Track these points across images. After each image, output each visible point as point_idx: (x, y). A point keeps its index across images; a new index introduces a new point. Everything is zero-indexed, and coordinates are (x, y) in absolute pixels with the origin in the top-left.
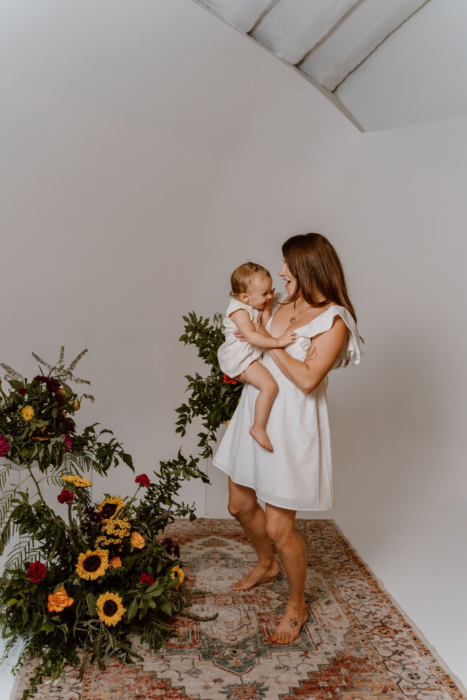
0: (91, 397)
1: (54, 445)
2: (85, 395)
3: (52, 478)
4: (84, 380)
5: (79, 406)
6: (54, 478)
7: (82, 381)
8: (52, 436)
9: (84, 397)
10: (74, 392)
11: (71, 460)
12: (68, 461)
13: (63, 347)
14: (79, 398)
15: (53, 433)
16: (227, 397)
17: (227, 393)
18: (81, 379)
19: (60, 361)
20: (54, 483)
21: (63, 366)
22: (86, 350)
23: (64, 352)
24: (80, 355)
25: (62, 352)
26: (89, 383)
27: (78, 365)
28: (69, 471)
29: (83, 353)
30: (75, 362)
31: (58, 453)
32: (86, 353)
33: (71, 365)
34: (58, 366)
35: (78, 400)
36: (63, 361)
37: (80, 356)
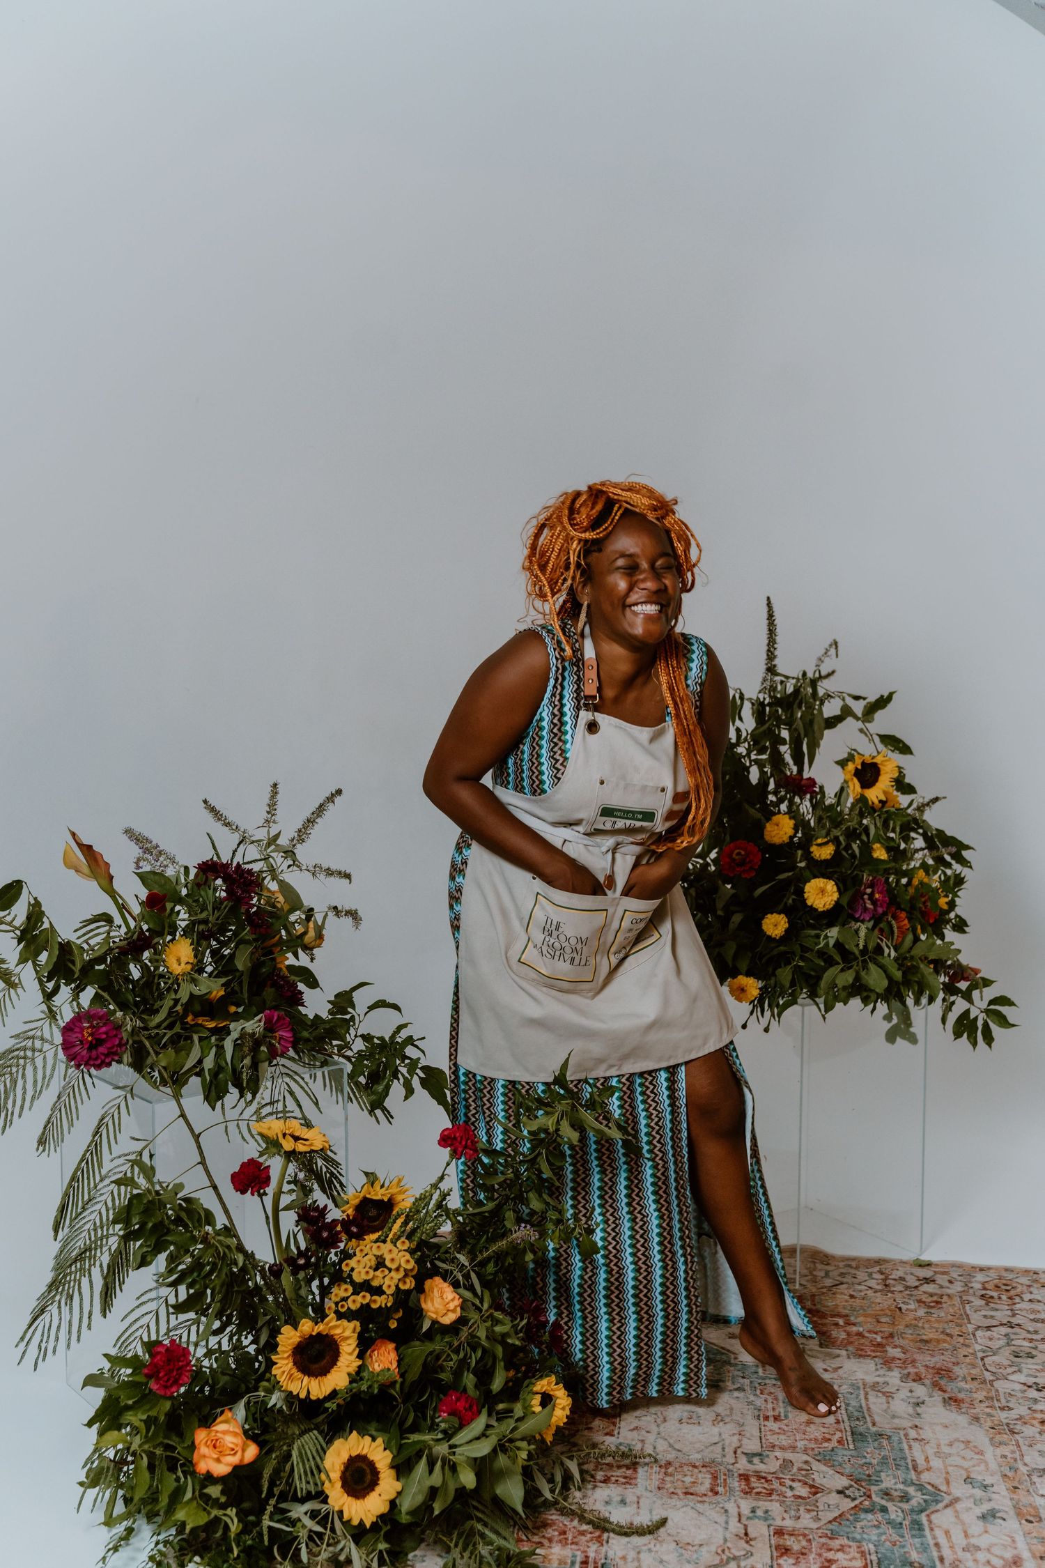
0: (353, 915)
1: (237, 1040)
2: (335, 908)
3: (238, 1125)
4: (333, 868)
5: (320, 937)
6: (243, 1125)
7: (329, 872)
8: (236, 1017)
9: (331, 914)
10: (307, 902)
11: (287, 1080)
12: (280, 1081)
13: (275, 785)
14: (319, 917)
15: (240, 1010)
16: (733, 913)
17: (734, 899)
18: (325, 866)
19: (267, 821)
20: (243, 1137)
21: (277, 836)
22: (339, 792)
23: (279, 797)
24: (321, 805)
25: (272, 797)
26: (347, 876)
27: (316, 831)
28: (280, 1107)
29: (331, 798)
30: (310, 822)
31: (247, 1061)
32: (338, 799)
33: (300, 831)
34: (261, 834)
35: (316, 922)
36: (274, 822)
37: (321, 809)
